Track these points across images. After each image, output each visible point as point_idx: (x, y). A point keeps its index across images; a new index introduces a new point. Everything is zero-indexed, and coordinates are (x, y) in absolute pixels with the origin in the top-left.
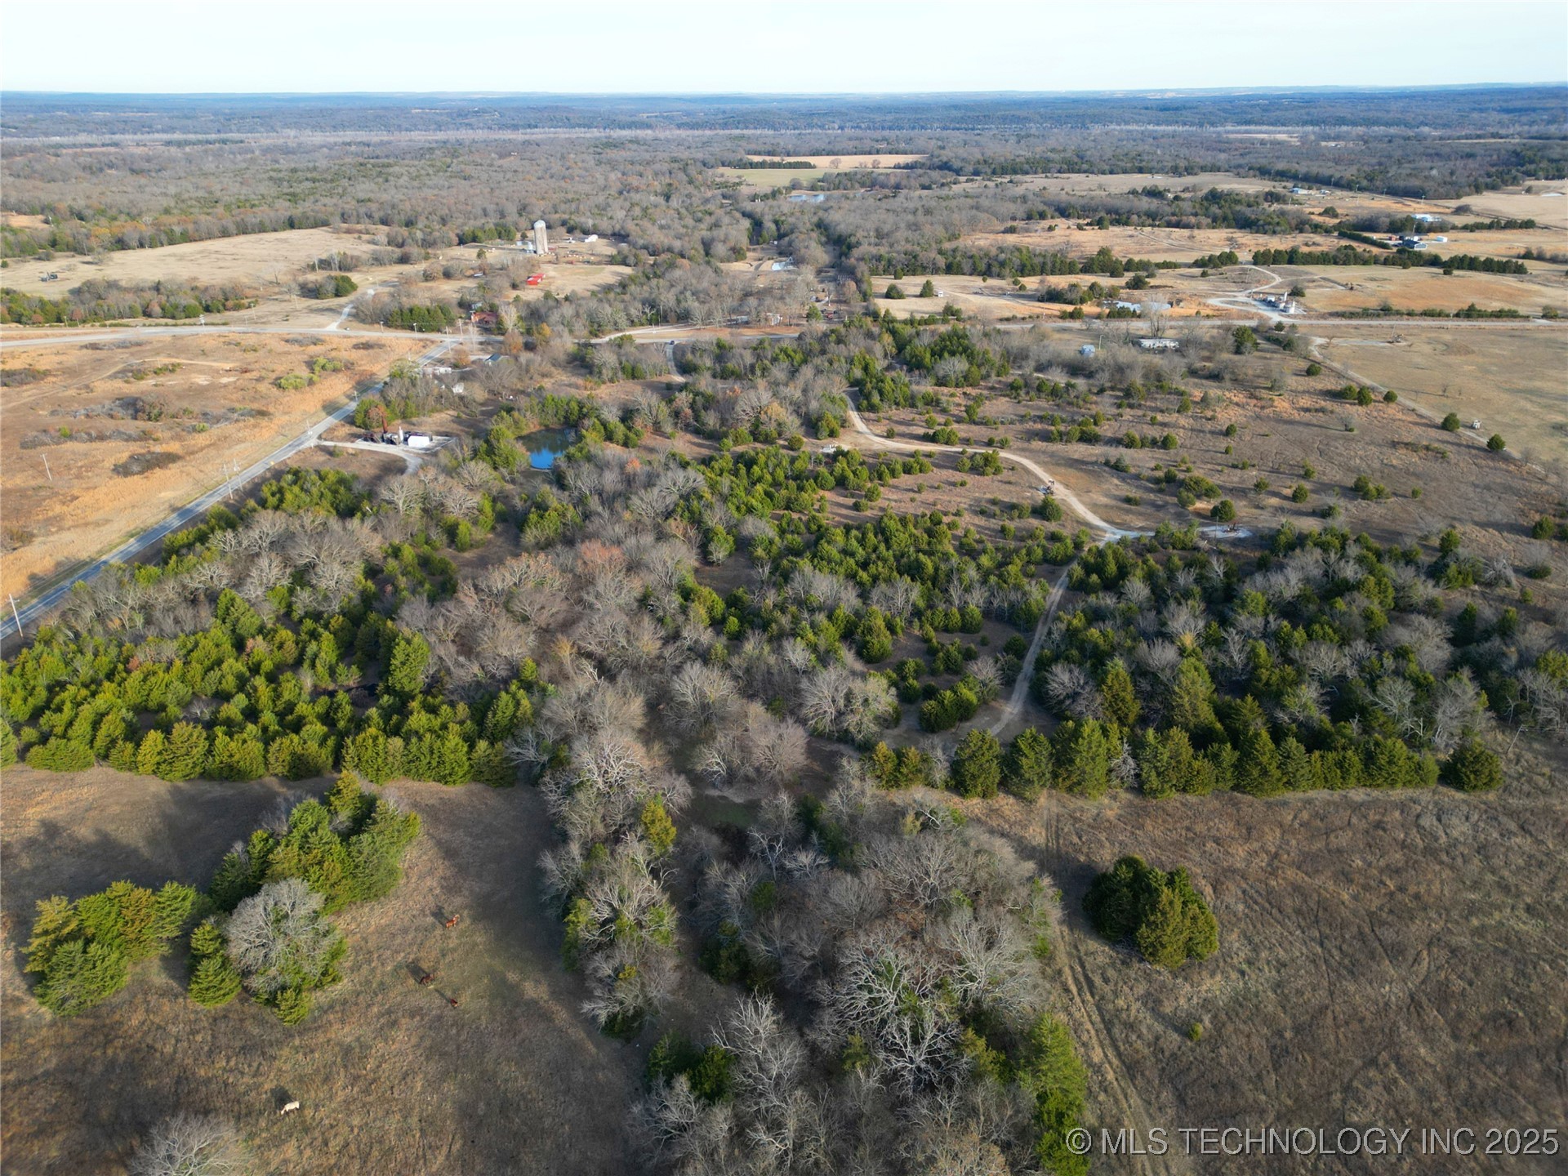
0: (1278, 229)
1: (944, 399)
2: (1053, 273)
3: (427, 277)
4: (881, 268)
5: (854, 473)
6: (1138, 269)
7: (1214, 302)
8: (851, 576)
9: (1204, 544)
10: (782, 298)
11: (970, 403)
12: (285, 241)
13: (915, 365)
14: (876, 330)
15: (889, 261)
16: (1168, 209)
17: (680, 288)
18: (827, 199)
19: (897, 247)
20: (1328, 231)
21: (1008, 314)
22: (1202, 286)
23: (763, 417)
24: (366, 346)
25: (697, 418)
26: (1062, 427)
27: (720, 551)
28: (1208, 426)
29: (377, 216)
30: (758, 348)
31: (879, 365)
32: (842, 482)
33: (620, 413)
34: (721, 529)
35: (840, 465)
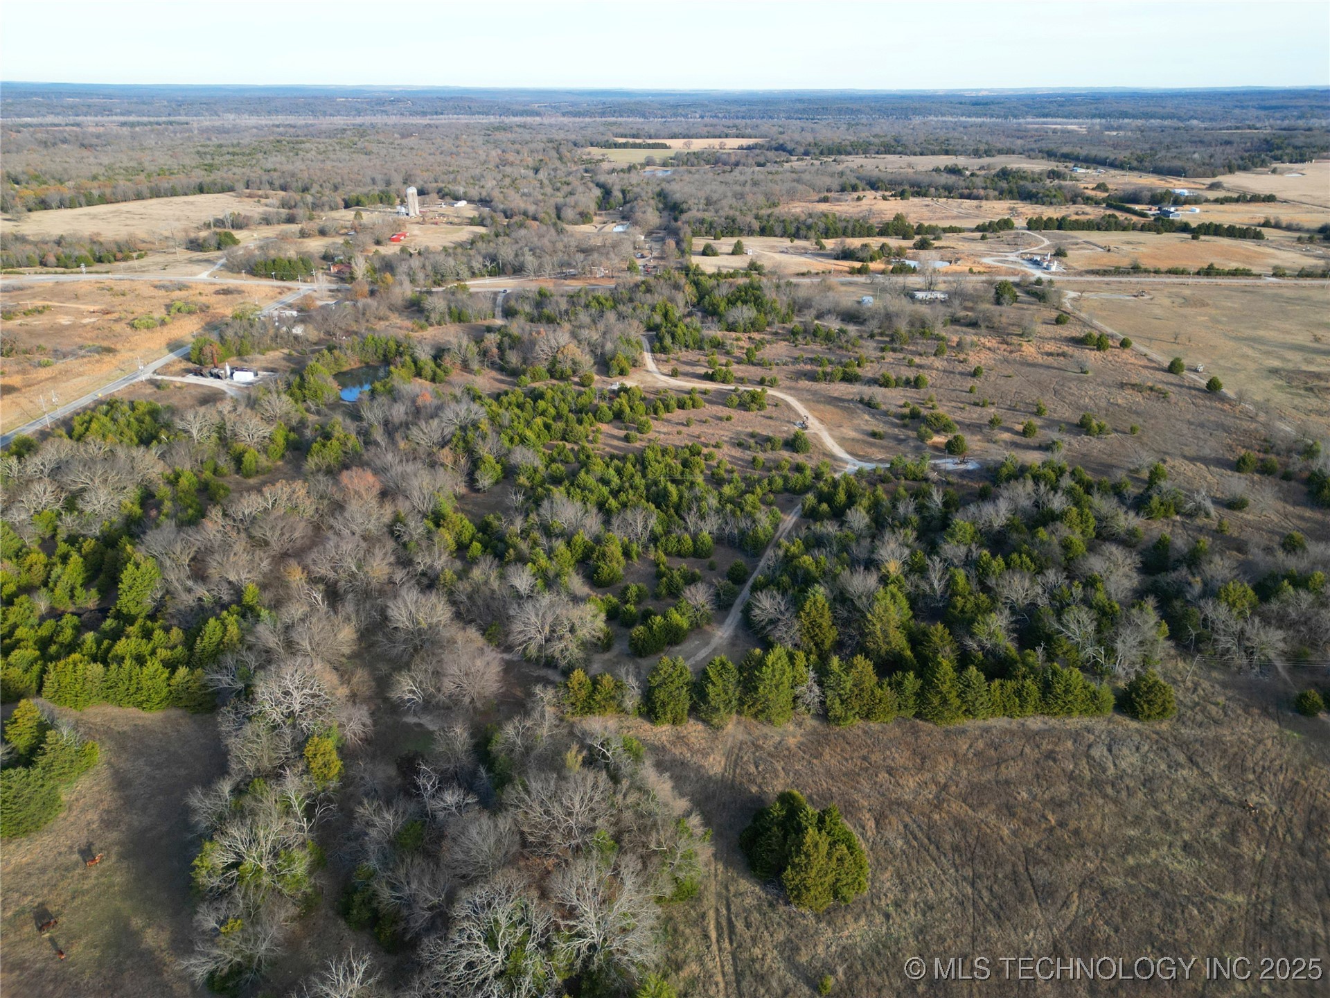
0: (1054, 201)
1: (730, 342)
2: (851, 235)
3: (303, 234)
4: (703, 230)
5: (632, 407)
6: (926, 233)
7: (986, 260)
8: (602, 503)
9: (934, 475)
10: (608, 254)
11: (753, 346)
12: (192, 203)
13: (710, 313)
14: (682, 281)
15: (711, 224)
16: (962, 183)
17: (521, 244)
19: (722, 213)
20: (1097, 203)
21: (805, 270)
22: (979, 247)
23: (561, 357)
24: (226, 292)
25: (502, 357)
26: (828, 369)
27: (486, 479)
28: (960, 368)
29: (277, 183)
30: (574, 296)
31: (678, 312)
32: (619, 416)
33: (433, 352)
34: (490, 458)
35: (619, 400)
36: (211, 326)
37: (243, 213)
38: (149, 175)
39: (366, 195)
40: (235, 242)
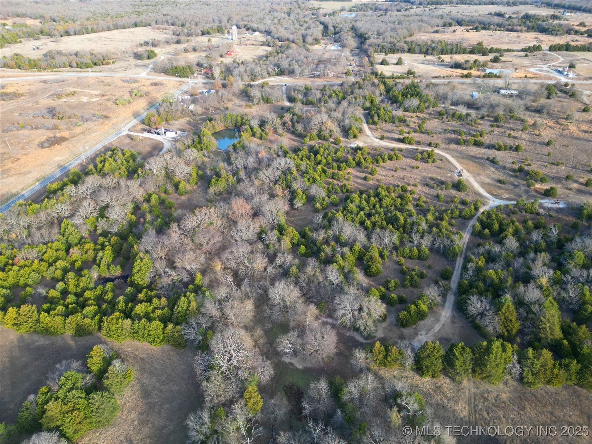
0: (558, 33)
1: (408, 119)
2: (456, 53)
3: (186, 51)
4: (379, 50)
5: (365, 160)
6: (495, 52)
7: (532, 70)
8: (362, 223)
9: (542, 211)
10: (335, 64)
11: (420, 122)
12: (132, 32)
13: (394, 101)
14: (376, 81)
15: (383, 47)
16: (507, 23)
17: (291, 58)
18: (356, 16)
19: (386, 40)
20: (582, 34)
21: (436, 75)
22: (526, 61)
23: (323, 128)
24: (156, 84)
25: (293, 126)
26: (464, 137)
27: (299, 203)
28: (537, 139)
29: (170, 22)
30: (323, 90)
31: (377, 100)
32: (359, 164)
33: (259, 123)
34: (300, 191)
35: (359, 155)
36: (151, 105)
37: (156, 38)
38: (112, 17)
39: (212, 28)
40: (155, 55)
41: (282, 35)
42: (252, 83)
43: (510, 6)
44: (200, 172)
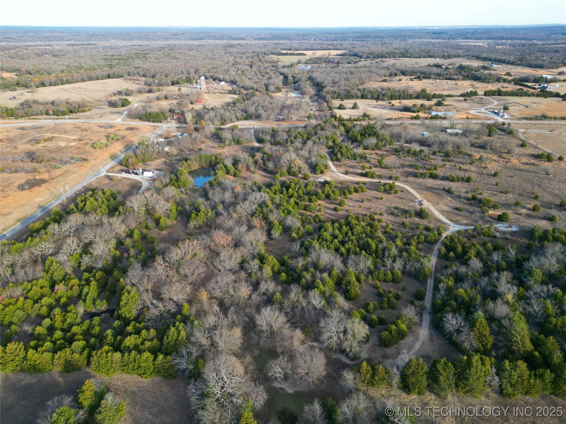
0: (490, 81)
1: (368, 156)
2: (404, 99)
3: (158, 99)
4: (335, 96)
5: (333, 192)
6: (437, 98)
7: (471, 112)
8: (337, 250)
9: (498, 234)
10: (297, 109)
11: (379, 158)
13: (354, 140)
14: (336, 123)
15: (339, 94)
16: (445, 73)
17: (256, 104)
18: (312, 68)
19: (341, 88)
20: (509, 82)
21: (389, 117)
22: (465, 105)
23: (292, 165)
24: (131, 129)
25: (264, 164)
26: (421, 171)
27: (276, 233)
28: (485, 171)
29: (141, 74)
30: (289, 132)
31: (339, 140)
32: (328, 197)
33: (232, 162)
34: (276, 222)
35: (327, 189)
36: (128, 147)
37: (129, 88)
38: (86, 70)
39: (181, 79)
40: (129, 103)
41: (246, 85)
42: (222, 127)
43: (446, 59)
44: (179, 208)
